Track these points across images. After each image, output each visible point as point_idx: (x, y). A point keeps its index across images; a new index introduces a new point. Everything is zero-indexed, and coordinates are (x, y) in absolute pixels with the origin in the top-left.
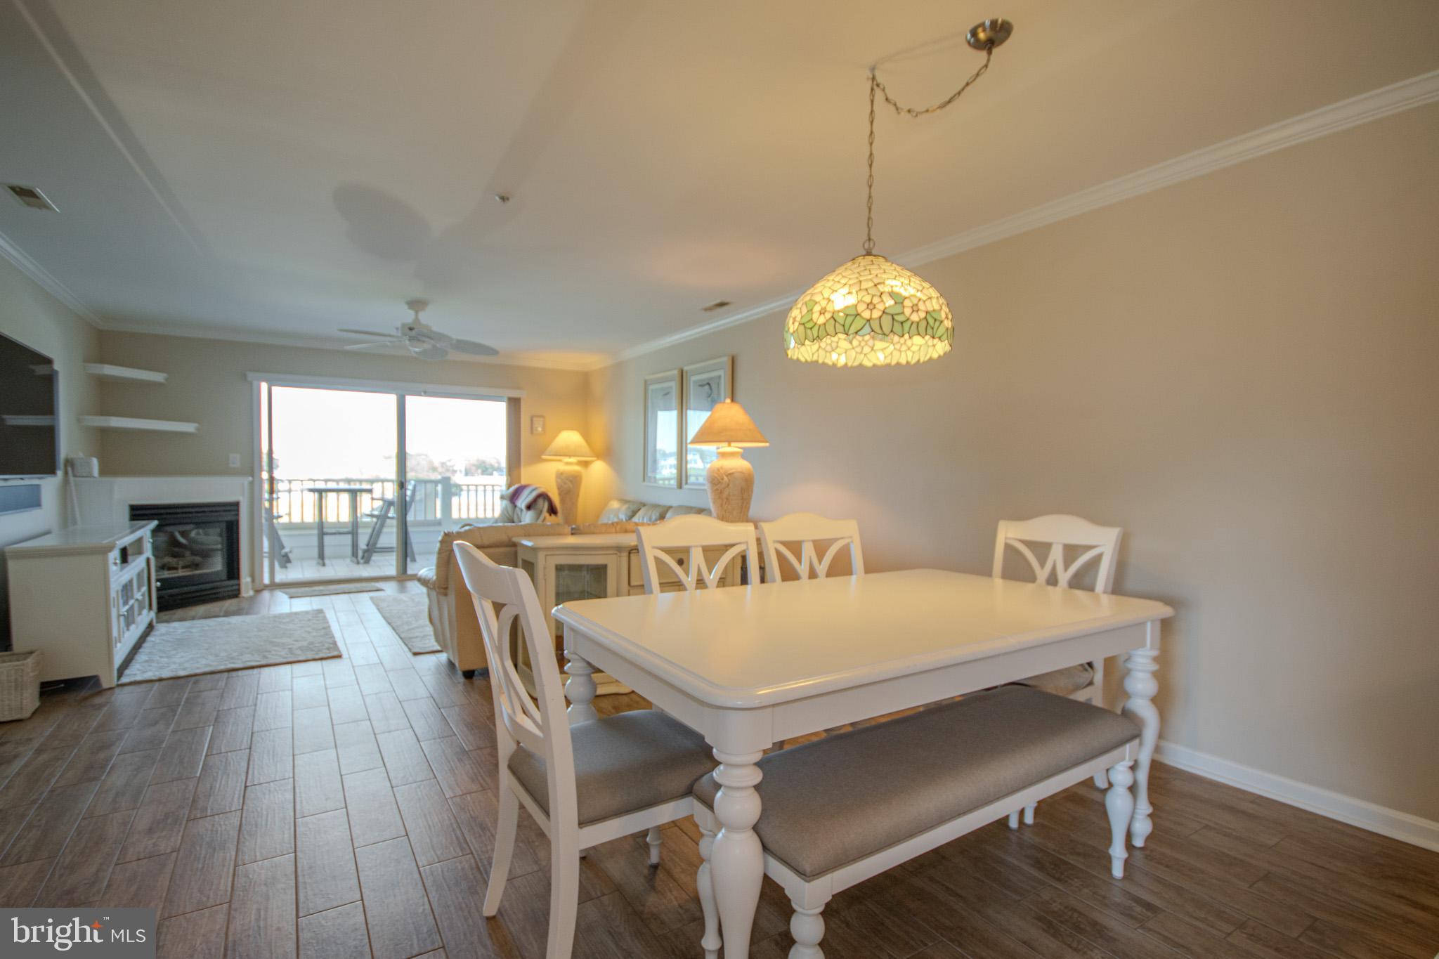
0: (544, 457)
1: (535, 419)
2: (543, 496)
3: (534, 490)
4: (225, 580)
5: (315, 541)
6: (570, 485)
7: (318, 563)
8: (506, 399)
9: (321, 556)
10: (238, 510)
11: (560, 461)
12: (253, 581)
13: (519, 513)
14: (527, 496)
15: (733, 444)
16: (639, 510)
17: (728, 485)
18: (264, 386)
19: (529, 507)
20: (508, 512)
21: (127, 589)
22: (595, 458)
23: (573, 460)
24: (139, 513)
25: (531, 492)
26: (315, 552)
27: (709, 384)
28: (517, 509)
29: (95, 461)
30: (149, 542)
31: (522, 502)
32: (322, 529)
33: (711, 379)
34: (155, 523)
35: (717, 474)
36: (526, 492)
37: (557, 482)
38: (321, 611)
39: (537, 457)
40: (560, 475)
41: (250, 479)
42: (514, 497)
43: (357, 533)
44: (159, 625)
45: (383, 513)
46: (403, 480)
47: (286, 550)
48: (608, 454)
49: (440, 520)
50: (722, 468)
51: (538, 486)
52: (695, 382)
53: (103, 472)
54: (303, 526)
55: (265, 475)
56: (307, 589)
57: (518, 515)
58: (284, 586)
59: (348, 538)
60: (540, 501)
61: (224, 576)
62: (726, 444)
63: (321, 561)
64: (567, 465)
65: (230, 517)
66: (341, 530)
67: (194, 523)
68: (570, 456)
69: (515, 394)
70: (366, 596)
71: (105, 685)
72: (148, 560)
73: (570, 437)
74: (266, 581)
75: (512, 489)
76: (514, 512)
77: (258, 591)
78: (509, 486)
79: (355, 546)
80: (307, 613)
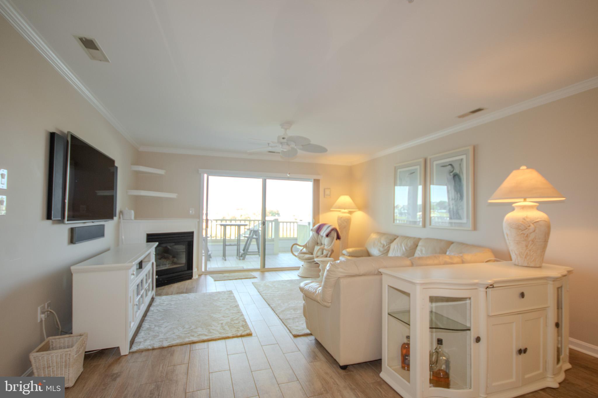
0: (332, 209)
1: (326, 190)
2: (334, 230)
3: (329, 226)
4: (186, 271)
5: (221, 248)
6: (346, 223)
7: (223, 259)
8: (313, 180)
9: (224, 255)
10: (193, 236)
11: (340, 211)
12: (198, 270)
13: (321, 238)
14: (326, 230)
15: (528, 200)
16: (395, 239)
17: (534, 231)
18: (206, 176)
19: (327, 236)
20: (314, 238)
21: (140, 286)
22: (358, 210)
23: (346, 211)
24: (151, 238)
25: (328, 228)
26: (221, 253)
27: (451, 165)
28: (320, 236)
29: (133, 212)
30: (154, 254)
31: (324, 232)
32: (225, 243)
33: (453, 161)
34: (157, 244)
35: (523, 222)
36: (325, 228)
37: (338, 222)
38: (231, 292)
39: (328, 209)
40: (339, 219)
41: (199, 220)
42: (318, 230)
43: (240, 245)
44: (156, 297)
45: (251, 236)
46: (264, 221)
47: (210, 253)
48: (365, 207)
49: (273, 239)
50: (527, 217)
51: (332, 224)
52: (437, 165)
53: (136, 218)
54: (216, 241)
55: (204, 218)
56: (221, 275)
57: (320, 239)
58: (211, 273)
59: (236, 247)
60: (333, 232)
61: (186, 269)
62: (522, 200)
63: (224, 258)
64: (344, 214)
65: (189, 240)
66: (232, 243)
67: (174, 242)
68: (345, 209)
69: (317, 177)
70: (250, 281)
71: (122, 353)
72: (153, 263)
73: (345, 199)
74: (203, 270)
75: (316, 226)
76: (318, 238)
77: (200, 275)
78: (314, 225)
79: (238, 250)
80: (224, 292)
